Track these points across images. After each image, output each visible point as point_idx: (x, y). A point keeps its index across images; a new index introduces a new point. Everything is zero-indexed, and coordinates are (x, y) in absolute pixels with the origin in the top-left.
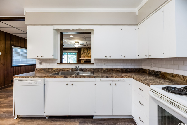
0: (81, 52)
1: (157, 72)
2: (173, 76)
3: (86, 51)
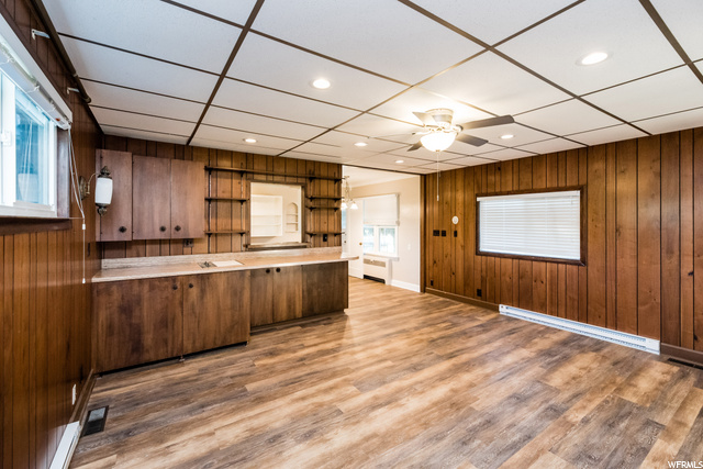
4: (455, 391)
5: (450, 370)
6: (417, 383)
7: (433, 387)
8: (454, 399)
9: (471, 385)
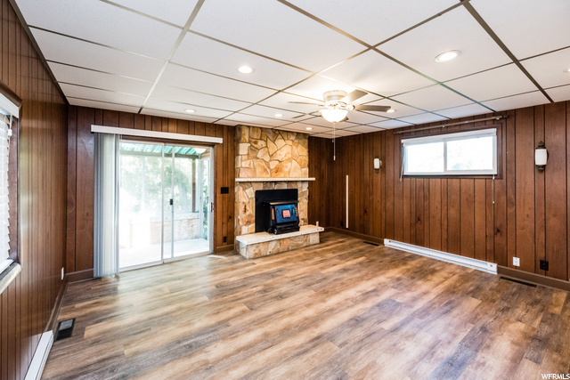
0: (241, 146)
3: (261, 143)
4: (323, 301)
5: (323, 319)
6: (352, 306)
7: (339, 303)
8: (325, 296)
9: (309, 306)
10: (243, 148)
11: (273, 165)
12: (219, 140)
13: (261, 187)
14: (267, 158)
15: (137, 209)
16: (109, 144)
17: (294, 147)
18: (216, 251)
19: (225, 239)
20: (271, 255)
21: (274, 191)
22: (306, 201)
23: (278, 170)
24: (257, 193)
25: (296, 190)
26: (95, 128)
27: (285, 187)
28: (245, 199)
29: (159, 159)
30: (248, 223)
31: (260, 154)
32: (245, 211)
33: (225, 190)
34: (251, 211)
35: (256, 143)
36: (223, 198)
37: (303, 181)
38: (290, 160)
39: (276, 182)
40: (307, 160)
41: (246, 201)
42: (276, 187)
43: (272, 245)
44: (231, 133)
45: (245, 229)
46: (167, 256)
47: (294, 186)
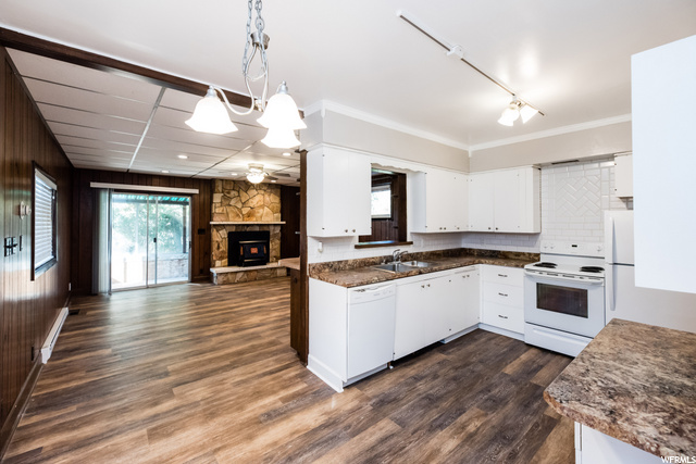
0: (215, 195)
1: (494, 252)
2: (518, 254)
3: (233, 193)
10: (217, 198)
11: (245, 211)
12: (196, 191)
13: (234, 229)
14: (239, 206)
15: (131, 249)
16: (104, 196)
17: (266, 196)
18: (193, 280)
19: (201, 272)
20: (238, 282)
21: (246, 232)
22: (278, 242)
23: (249, 215)
24: (230, 234)
25: (269, 232)
26: (93, 185)
27: (257, 229)
28: (219, 238)
29: (153, 206)
30: (221, 258)
31: (232, 202)
32: (219, 248)
33: (201, 231)
34: (224, 247)
35: (229, 193)
36: (200, 238)
37: (275, 225)
38: (262, 207)
39: (248, 225)
40: (279, 205)
41: (219, 239)
42: (248, 229)
43: (240, 275)
44: (207, 185)
45: (218, 263)
46: (151, 282)
47: (266, 229)
